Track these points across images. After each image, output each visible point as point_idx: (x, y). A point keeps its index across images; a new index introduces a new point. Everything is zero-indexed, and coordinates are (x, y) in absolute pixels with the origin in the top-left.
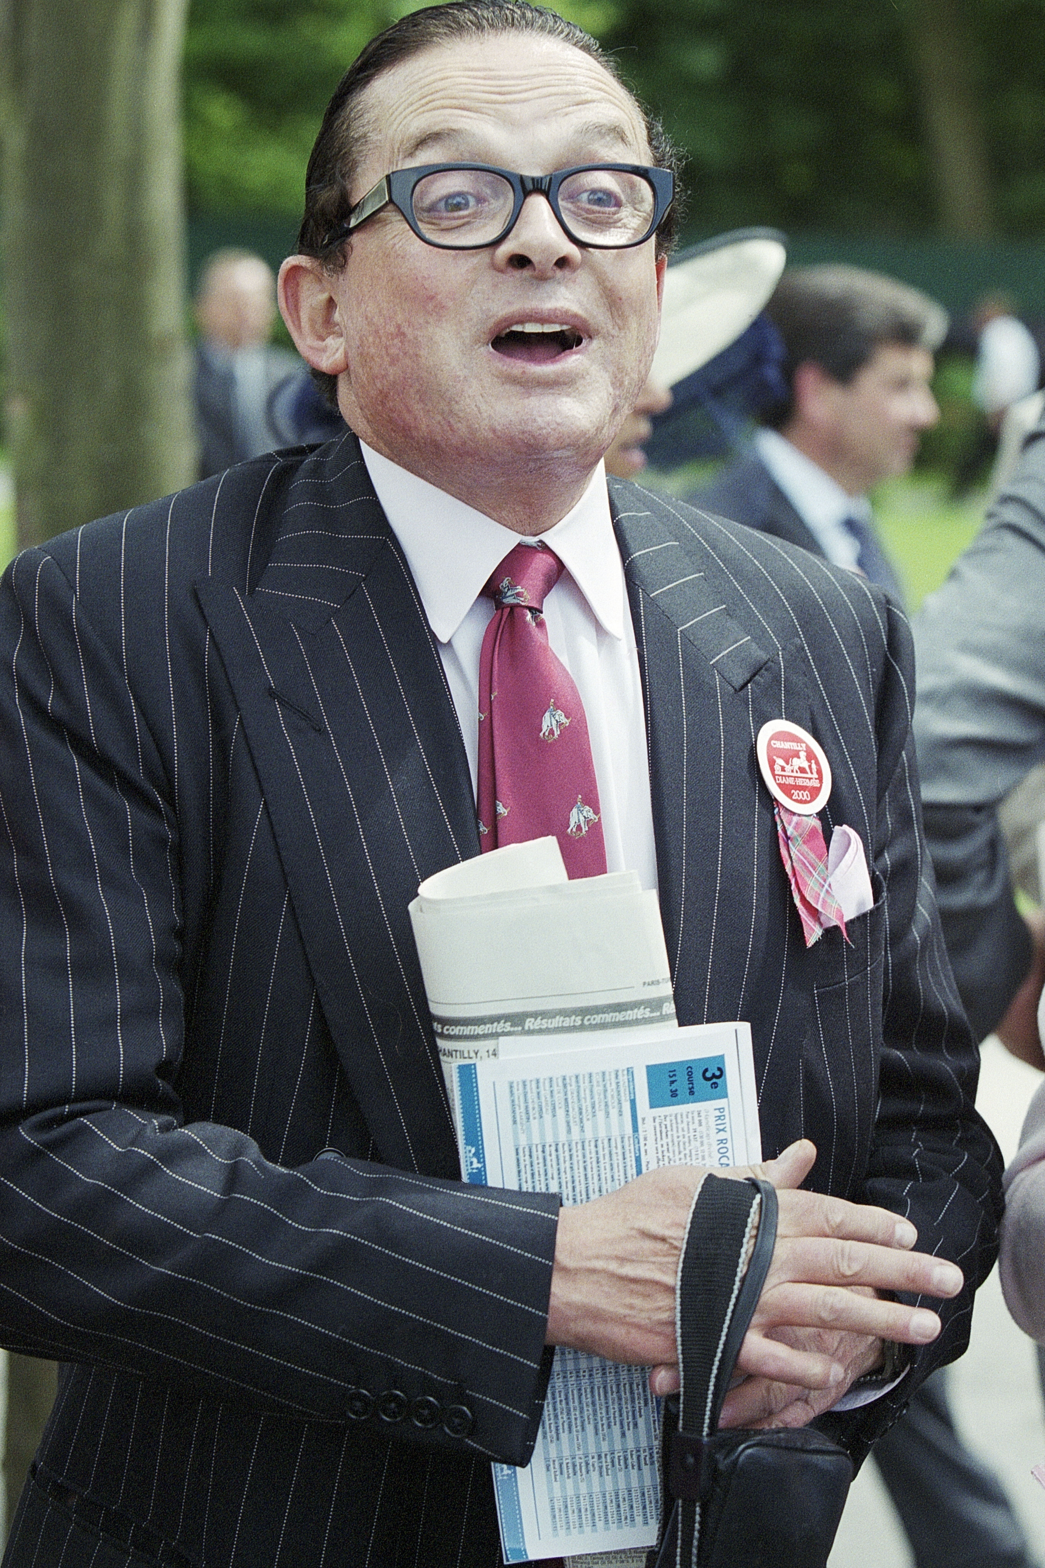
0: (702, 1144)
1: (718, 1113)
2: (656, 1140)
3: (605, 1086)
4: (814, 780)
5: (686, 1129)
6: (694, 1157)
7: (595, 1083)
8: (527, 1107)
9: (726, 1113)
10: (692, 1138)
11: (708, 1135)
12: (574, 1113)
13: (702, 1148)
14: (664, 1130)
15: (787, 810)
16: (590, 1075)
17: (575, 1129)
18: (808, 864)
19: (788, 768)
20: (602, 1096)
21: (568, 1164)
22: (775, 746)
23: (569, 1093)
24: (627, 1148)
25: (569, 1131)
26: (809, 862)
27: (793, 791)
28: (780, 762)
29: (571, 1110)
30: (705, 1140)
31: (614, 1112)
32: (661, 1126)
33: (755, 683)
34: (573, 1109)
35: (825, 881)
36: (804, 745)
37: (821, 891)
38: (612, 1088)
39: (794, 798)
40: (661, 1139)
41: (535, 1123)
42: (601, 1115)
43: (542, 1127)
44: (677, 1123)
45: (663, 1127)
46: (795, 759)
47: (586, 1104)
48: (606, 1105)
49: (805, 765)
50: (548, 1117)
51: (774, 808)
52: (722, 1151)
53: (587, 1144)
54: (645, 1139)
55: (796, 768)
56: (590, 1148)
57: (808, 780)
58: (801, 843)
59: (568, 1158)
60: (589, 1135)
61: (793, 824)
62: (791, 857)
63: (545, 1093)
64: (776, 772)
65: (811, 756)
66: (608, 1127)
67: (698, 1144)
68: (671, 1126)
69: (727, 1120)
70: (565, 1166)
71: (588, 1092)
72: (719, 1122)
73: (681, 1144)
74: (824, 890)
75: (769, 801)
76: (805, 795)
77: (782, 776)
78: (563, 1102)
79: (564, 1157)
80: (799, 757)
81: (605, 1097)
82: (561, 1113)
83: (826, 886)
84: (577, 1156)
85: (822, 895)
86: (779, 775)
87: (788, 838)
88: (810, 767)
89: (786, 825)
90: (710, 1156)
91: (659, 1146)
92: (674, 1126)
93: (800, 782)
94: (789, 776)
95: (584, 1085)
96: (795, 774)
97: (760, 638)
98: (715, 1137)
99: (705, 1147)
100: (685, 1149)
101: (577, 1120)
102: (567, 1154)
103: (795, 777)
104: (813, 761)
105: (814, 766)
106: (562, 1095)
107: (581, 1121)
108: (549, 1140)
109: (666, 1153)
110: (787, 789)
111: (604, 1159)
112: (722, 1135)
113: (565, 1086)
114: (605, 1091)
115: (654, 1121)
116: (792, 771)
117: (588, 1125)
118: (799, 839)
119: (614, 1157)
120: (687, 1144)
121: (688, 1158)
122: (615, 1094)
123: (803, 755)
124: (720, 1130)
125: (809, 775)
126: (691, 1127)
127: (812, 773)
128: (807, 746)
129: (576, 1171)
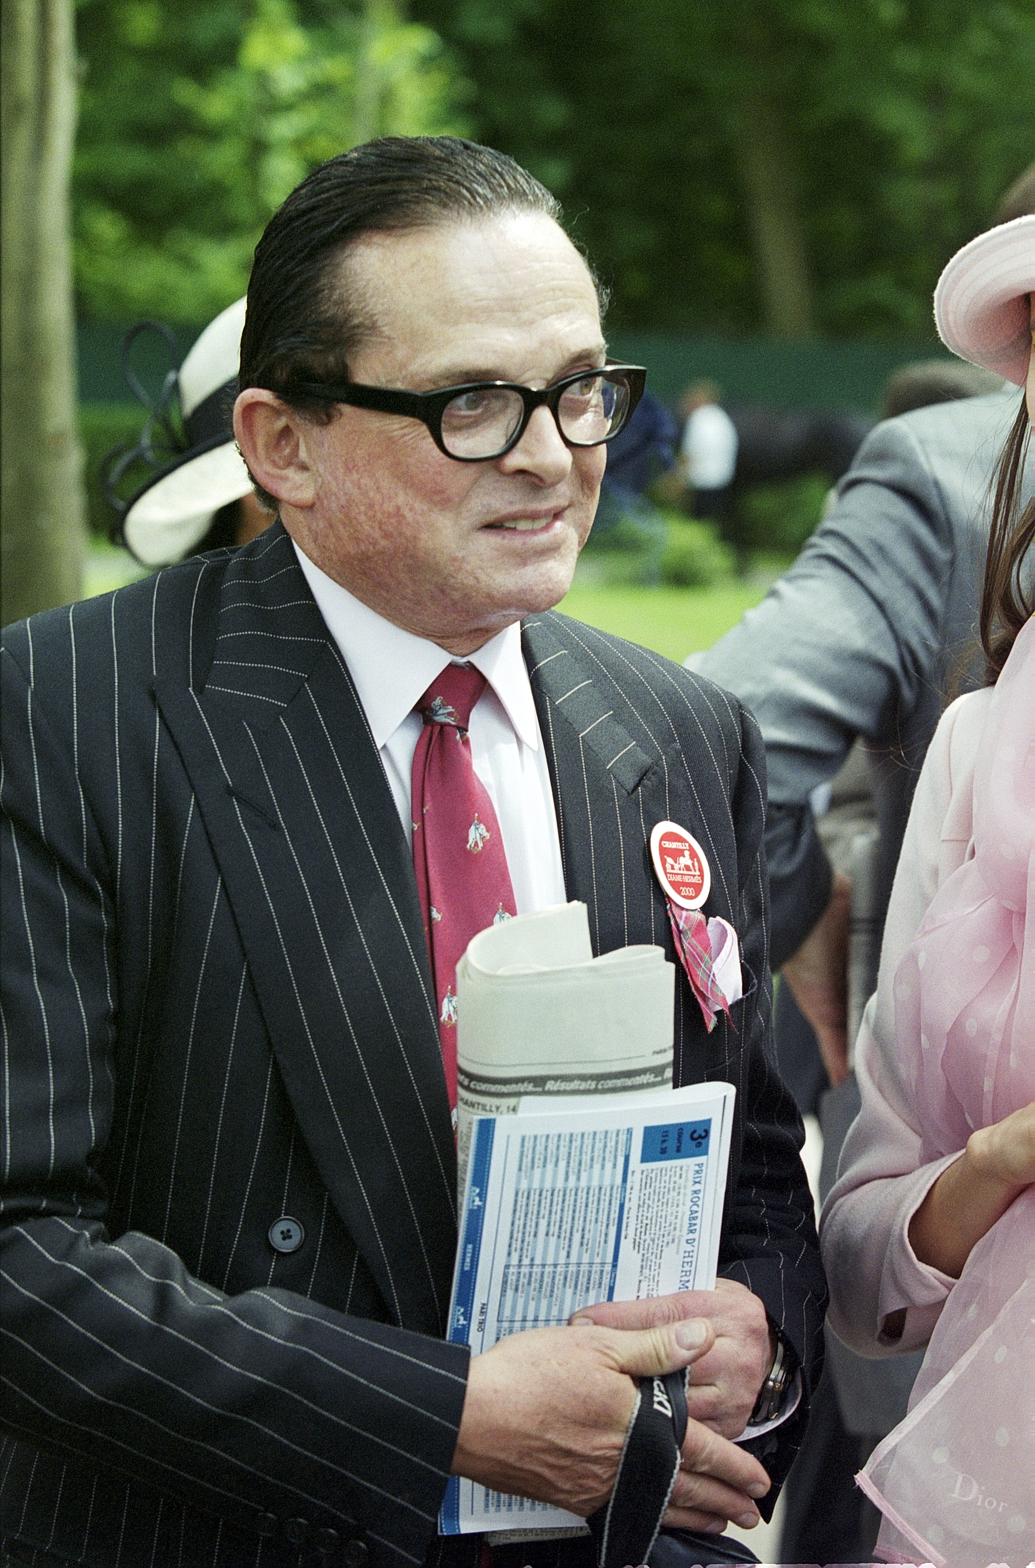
0: (679, 1193)
1: (697, 1168)
2: (641, 1190)
3: (606, 1142)
4: (697, 877)
5: (668, 1181)
6: (670, 1204)
7: (597, 1140)
8: (533, 1158)
9: (704, 1168)
10: (671, 1189)
11: (685, 1187)
12: (574, 1164)
13: (678, 1198)
14: (649, 1181)
15: (677, 905)
16: (595, 1133)
17: (572, 1178)
18: (697, 956)
19: (676, 866)
20: (601, 1152)
21: (559, 1207)
22: (664, 846)
23: (573, 1147)
24: (614, 1195)
25: (567, 1179)
26: (697, 954)
27: (681, 888)
28: (670, 860)
29: (572, 1162)
30: (682, 1191)
31: (609, 1165)
32: (647, 1178)
33: (644, 786)
34: (574, 1161)
35: (710, 971)
36: (687, 845)
37: (708, 980)
38: (611, 1144)
39: (682, 894)
40: (645, 1188)
41: (537, 1172)
42: (597, 1167)
43: (543, 1174)
44: (661, 1176)
45: (649, 1178)
46: (681, 858)
47: (586, 1158)
48: (604, 1159)
49: (689, 862)
50: (550, 1166)
51: (666, 904)
52: (694, 1200)
53: (580, 1191)
54: (632, 1189)
55: (682, 866)
56: (582, 1195)
57: (692, 877)
58: (690, 936)
59: (560, 1202)
60: (583, 1183)
61: (683, 918)
62: (683, 950)
63: (552, 1147)
64: (668, 871)
65: (693, 855)
66: (602, 1176)
67: (676, 1194)
68: (656, 1178)
69: (703, 1175)
70: (557, 1208)
71: (590, 1147)
72: (697, 1175)
73: (661, 1194)
74: (710, 980)
75: (662, 897)
76: (691, 891)
77: (673, 874)
78: (566, 1155)
79: (558, 1201)
80: (684, 856)
81: (604, 1152)
82: (562, 1164)
83: (712, 976)
84: (569, 1200)
85: (709, 984)
86: (670, 873)
87: (680, 932)
88: (693, 864)
89: (678, 920)
90: (684, 1204)
91: (642, 1195)
92: (658, 1178)
93: (686, 879)
94: (677, 874)
95: (588, 1141)
96: (682, 872)
97: (644, 743)
98: (691, 1188)
99: (681, 1197)
100: (663, 1198)
101: (576, 1170)
102: (561, 1199)
103: (682, 875)
104: (695, 860)
105: (696, 864)
106: (567, 1149)
107: (579, 1171)
108: (548, 1185)
109: (647, 1201)
110: (676, 886)
111: (593, 1203)
112: (697, 1187)
113: (571, 1142)
114: (605, 1147)
115: (642, 1174)
116: (680, 869)
117: (584, 1175)
118: (689, 933)
119: (602, 1202)
120: (666, 1194)
121: (665, 1206)
122: (613, 1150)
123: (687, 853)
124: (696, 1182)
125: (693, 873)
126: (673, 1179)
127: (695, 871)
128: (690, 846)
129: (565, 1213)
